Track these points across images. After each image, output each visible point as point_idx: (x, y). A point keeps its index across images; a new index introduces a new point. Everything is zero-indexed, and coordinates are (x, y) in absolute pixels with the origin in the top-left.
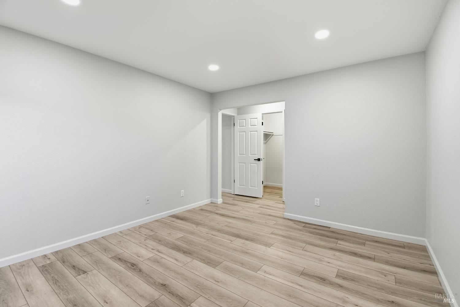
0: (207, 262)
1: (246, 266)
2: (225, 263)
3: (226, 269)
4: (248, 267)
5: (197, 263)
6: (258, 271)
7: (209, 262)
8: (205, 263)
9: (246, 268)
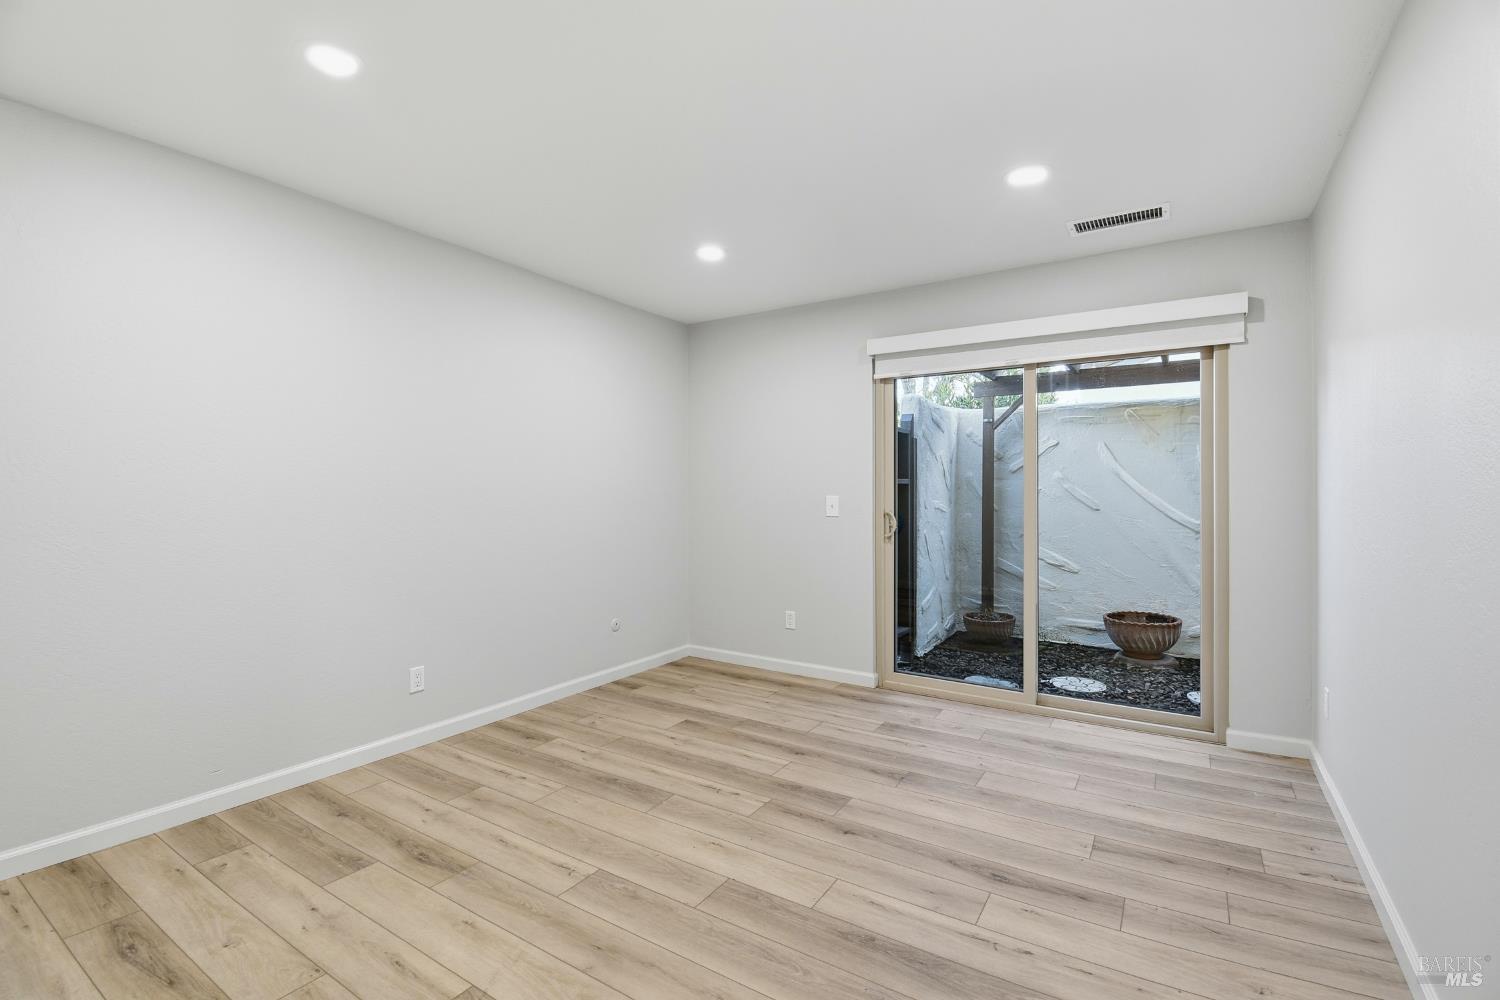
0: (760, 898)
1: (624, 888)
2: (693, 899)
3: (691, 877)
4: (618, 885)
5: (798, 895)
6: (589, 876)
7: (752, 900)
8: (769, 897)
9: (624, 881)
